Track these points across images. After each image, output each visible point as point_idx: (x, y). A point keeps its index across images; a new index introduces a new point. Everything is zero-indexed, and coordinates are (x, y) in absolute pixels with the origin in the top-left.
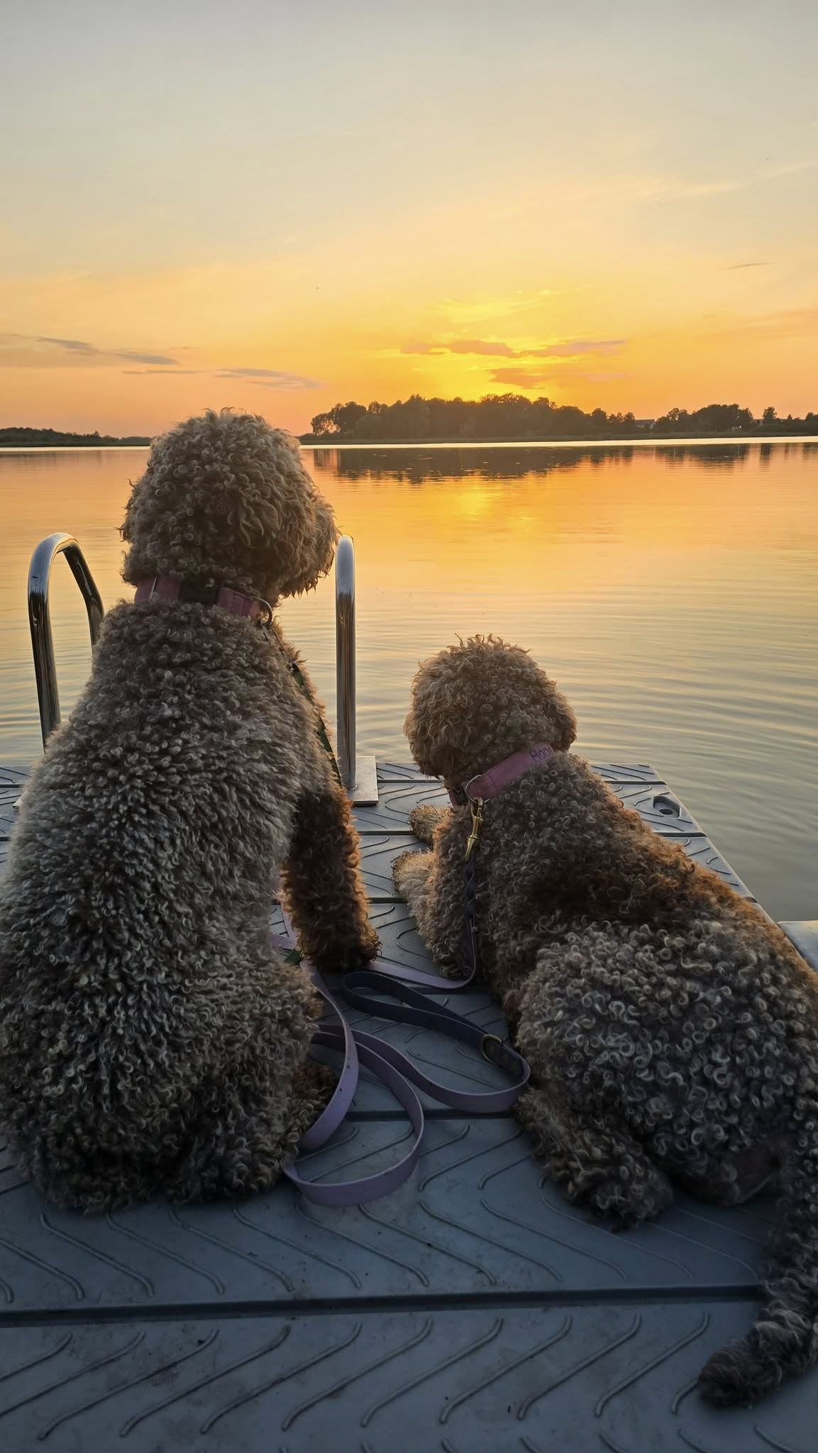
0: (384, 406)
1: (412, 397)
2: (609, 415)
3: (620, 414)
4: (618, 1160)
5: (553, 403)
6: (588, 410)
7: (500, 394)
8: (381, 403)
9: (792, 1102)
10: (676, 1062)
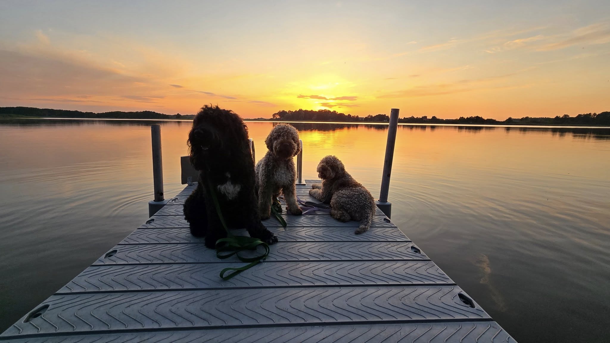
0: (292, 111)
1: (300, 109)
2: (352, 116)
3: (355, 116)
4: (343, 213)
5: (337, 112)
6: (346, 114)
7: (323, 109)
8: (291, 111)
9: (365, 205)
10: (351, 201)
